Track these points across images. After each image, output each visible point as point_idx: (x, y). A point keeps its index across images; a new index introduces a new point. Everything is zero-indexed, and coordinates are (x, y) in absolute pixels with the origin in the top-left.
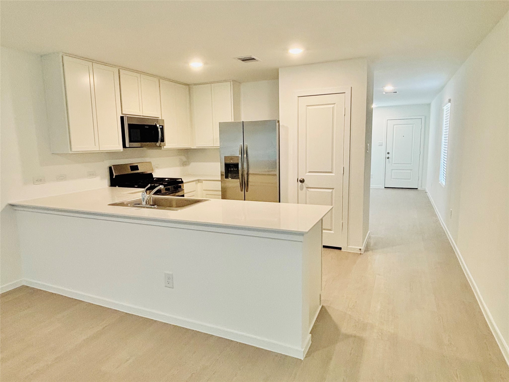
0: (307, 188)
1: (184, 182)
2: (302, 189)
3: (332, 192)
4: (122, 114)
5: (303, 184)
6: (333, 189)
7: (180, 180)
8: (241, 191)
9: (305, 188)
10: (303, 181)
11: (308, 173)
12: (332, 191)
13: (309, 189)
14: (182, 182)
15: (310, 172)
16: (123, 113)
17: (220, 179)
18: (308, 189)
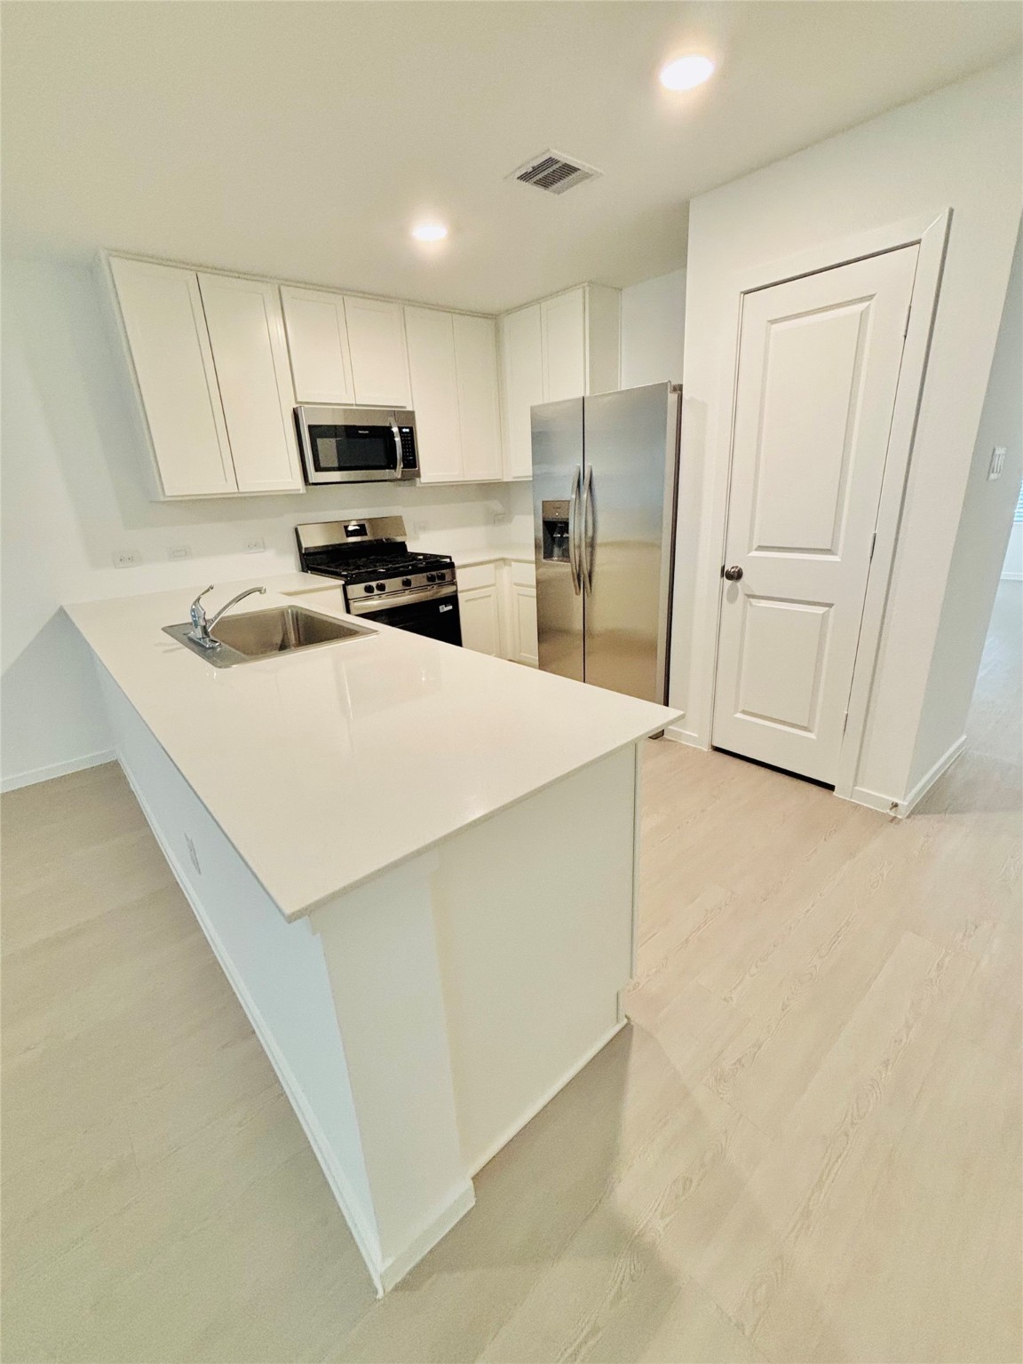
0: (749, 596)
1: (456, 564)
2: (732, 599)
3: (824, 617)
4: (297, 402)
5: (739, 584)
6: (830, 605)
7: (448, 560)
8: (576, 594)
9: (741, 597)
10: (736, 575)
11: (756, 550)
12: (828, 611)
13: (753, 601)
14: (451, 565)
15: (761, 548)
16: (299, 400)
17: (533, 558)
18: (751, 600)
